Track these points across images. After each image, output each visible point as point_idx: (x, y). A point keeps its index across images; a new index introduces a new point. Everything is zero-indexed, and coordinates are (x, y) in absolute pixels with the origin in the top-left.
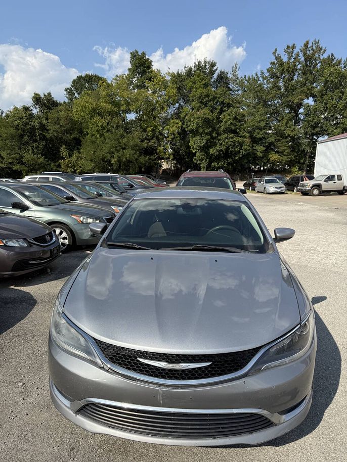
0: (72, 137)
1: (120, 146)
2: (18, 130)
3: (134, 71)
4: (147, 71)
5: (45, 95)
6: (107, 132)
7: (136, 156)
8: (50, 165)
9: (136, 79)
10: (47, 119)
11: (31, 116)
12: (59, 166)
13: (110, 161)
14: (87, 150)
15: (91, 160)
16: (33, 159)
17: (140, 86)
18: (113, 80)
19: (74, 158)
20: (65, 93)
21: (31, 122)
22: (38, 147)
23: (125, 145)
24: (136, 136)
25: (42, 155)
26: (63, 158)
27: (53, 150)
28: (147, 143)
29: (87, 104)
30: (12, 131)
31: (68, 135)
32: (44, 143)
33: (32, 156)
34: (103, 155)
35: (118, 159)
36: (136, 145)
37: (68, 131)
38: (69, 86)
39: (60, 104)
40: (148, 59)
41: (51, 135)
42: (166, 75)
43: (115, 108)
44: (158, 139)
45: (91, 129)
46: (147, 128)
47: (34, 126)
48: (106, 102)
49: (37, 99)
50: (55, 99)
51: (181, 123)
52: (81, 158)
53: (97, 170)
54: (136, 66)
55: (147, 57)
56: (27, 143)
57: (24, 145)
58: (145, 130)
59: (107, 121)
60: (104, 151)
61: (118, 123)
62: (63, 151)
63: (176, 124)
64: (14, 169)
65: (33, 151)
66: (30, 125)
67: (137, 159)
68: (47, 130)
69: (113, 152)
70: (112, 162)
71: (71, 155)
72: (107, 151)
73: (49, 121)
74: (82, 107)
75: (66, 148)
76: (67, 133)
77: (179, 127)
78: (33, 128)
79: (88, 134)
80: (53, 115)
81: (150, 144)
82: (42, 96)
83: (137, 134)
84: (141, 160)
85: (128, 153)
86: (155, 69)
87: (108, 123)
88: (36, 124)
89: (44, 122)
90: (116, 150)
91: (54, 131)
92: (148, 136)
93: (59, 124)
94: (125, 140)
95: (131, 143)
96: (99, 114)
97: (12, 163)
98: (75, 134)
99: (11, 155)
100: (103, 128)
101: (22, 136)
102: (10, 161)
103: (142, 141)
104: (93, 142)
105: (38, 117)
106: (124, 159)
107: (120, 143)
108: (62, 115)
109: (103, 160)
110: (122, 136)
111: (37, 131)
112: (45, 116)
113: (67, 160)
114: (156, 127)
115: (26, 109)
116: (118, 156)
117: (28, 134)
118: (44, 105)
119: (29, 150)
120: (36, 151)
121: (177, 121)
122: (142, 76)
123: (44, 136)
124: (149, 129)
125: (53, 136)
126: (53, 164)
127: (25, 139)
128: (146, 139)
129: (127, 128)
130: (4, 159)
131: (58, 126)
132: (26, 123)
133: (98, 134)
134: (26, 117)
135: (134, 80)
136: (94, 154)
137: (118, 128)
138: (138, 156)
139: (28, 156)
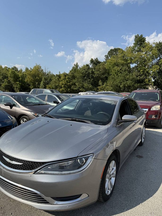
0: (104, 76)
1: (125, 79)
2: (83, 74)
3: (136, 44)
4: (143, 43)
5: (95, 59)
6: (120, 73)
7: (133, 84)
8: (94, 88)
9: (137, 48)
10: (95, 69)
11: (89, 68)
12: (98, 89)
13: (120, 86)
14: (110, 82)
15: (111, 86)
16: (88, 86)
17: (139, 51)
18: (125, 49)
19: (104, 86)
20: (105, 57)
21: (88, 71)
22: (90, 81)
23: (128, 79)
24: (134, 74)
25: (91, 84)
26: (100, 86)
27: (96, 82)
28: (139, 77)
29: (112, 61)
30: (81, 74)
31: (103, 76)
32: (93, 80)
33: (87, 85)
34: (117, 84)
35: (123, 85)
36: (134, 79)
37: (103, 74)
38: (107, 54)
39: (101, 62)
40: (144, 38)
41: (95, 76)
42: (152, 44)
43: (125, 62)
44: (146, 75)
45: (113, 72)
46: (140, 70)
47: (89, 72)
48: (121, 60)
49: (92, 61)
50: (99, 60)
51: (159, 67)
52: (107, 86)
53: (113, 91)
54: (137, 42)
55: (143, 37)
56: (86, 79)
57: (85, 80)
58: (139, 72)
59: (120, 68)
60: (117, 82)
61: (126, 69)
62: (100, 83)
63: (156, 67)
64: (80, 90)
65: (88, 82)
66: (88, 72)
67: (133, 85)
68: (94, 74)
69: (121, 82)
70: (121, 87)
71: (103, 84)
72: (118, 82)
73: (95, 70)
74: (110, 63)
75: (101, 81)
76: (103, 75)
77: (158, 69)
78: (89, 73)
79: (111, 75)
80: (97, 67)
81: (141, 78)
82: (94, 60)
83: (135, 73)
84: (136, 86)
85: (129, 82)
86: (147, 42)
87: (121, 69)
88: (90, 71)
89: (94, 70)
90: (123, 81)
91: (97, 74)
92: (140, 74)
93: (99, 71)
94: (128, 76)
95: (131, 78)
96: (117, 65)
97: (79, 88)
98: (106, 75)
99: (79, 84)
100: (118, 71)
101: (84, 77)
102: (79, 87)
103: (137, 76)
104: (113, 78)
105: (92, 69)
106: (127, 85)
107: (125, 78)
108: (101, 67)
109: (117, 86)
110: (127, 75)
111: (90, 74)
112: (94, 68)
113: (101, 86)
114: (145, 70)
115: (87, 65)
116: (124, 84)
117: (87, 76)
118: (94, 63)
119: (86, 82)
120: (89, 83)
121: (157, 66)
122: (140, 46)
123: (93, 76)
124: (141, 71)
125: (96, 77)
126: (95, 88)
127: (85, 78)
128: (139, 75)
129: (130, 71)
130: (77, 86)
131: (99, 72)
132: (87, 71)
133: (116, 74)
134: (87, 69)
135: (136, 48)
136: (113, 83)
137: (125, 71)
138: (134, 84)
139: (86, 85)
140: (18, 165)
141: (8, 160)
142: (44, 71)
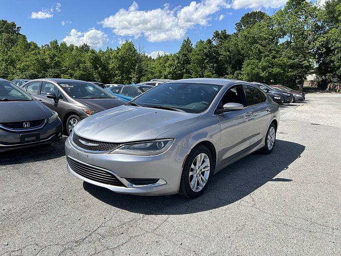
5: (222, 32)
20: (236, 27)
38: (239, 21)
49: (217, 35)
50: (227, 33)
115: (209, 41)
118: (221, 38)
140: (94, 146)
141: (83, 142)
142: (138, 51)
